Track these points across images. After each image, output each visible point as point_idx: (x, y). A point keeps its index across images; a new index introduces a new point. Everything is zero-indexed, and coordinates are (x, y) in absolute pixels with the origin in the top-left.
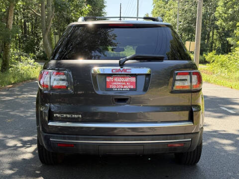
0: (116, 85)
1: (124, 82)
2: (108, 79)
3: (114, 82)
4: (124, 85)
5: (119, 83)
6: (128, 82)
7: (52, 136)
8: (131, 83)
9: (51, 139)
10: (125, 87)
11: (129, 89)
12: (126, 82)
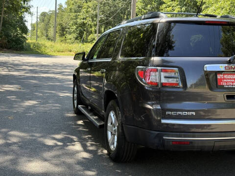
0: (226, 82)
1: (232, 79)
2: (219, 77)
3: (224, 79)
4: (233, 82)
5: (229, 80)
7: (165, 134)
9: (164, 138)
10: (234, 84)
12: (234, 80)
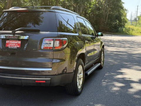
0: (11, 45)
2: (7, 42)
3: (10, 43)
4: (14, 45)
5: (12, 44)
6: (17, 44)
8: (18, 44)
10: (15, 46)
11: (16, 48)
12: (16, 44)
